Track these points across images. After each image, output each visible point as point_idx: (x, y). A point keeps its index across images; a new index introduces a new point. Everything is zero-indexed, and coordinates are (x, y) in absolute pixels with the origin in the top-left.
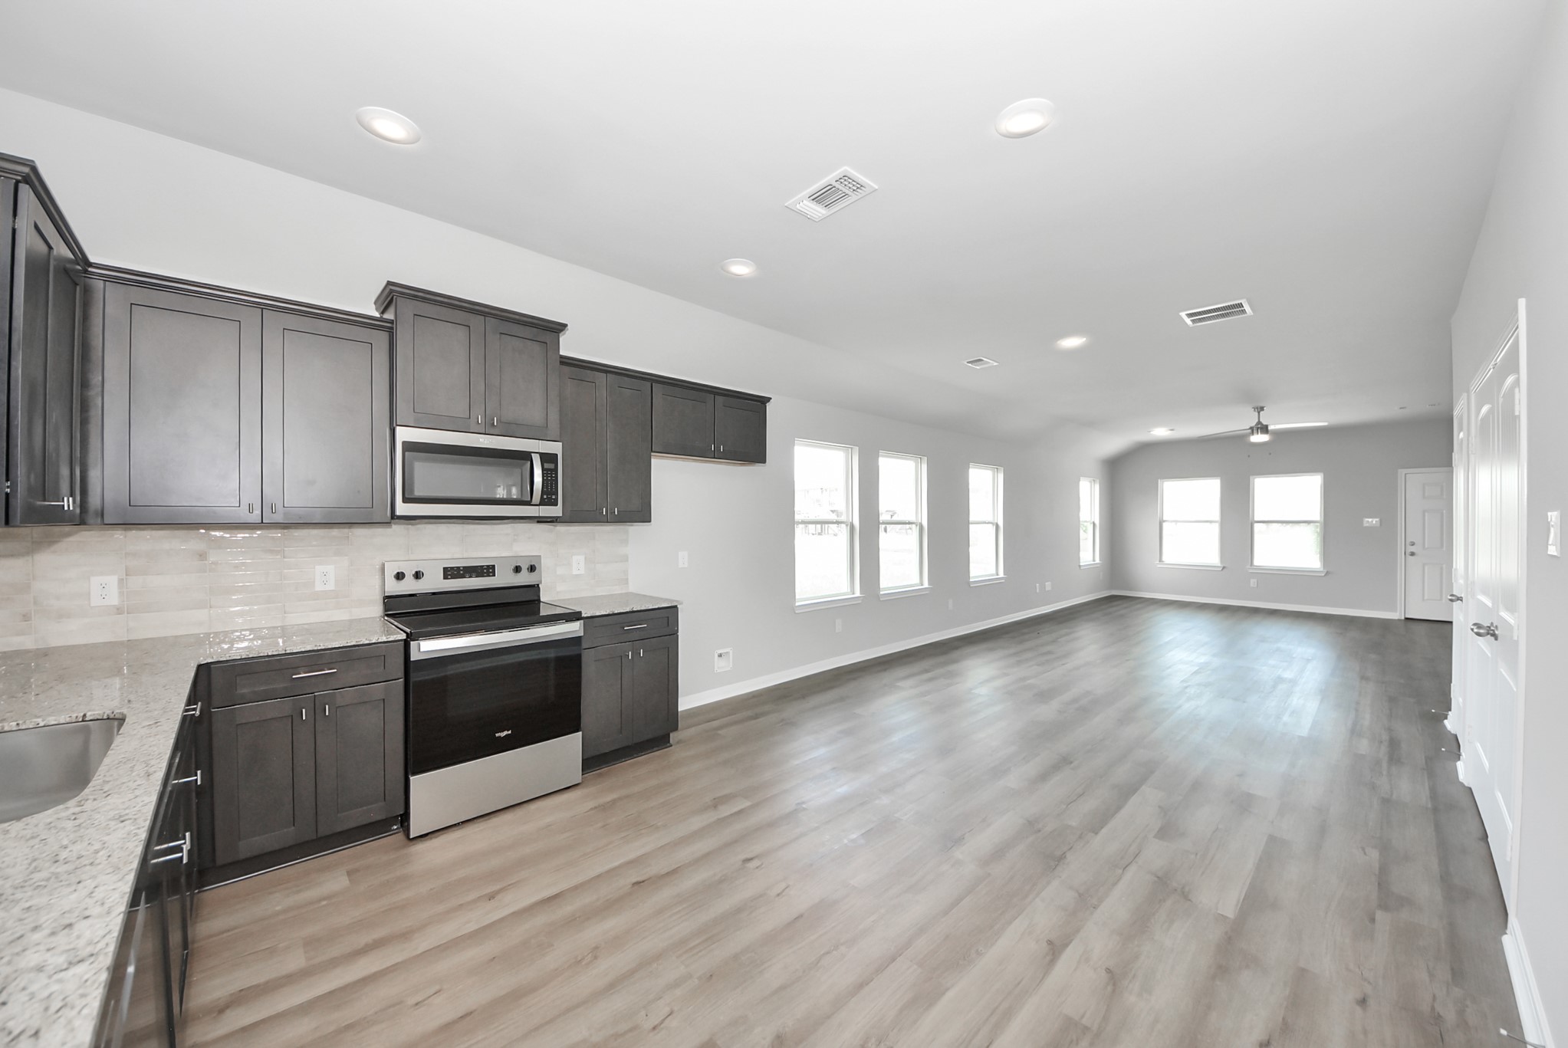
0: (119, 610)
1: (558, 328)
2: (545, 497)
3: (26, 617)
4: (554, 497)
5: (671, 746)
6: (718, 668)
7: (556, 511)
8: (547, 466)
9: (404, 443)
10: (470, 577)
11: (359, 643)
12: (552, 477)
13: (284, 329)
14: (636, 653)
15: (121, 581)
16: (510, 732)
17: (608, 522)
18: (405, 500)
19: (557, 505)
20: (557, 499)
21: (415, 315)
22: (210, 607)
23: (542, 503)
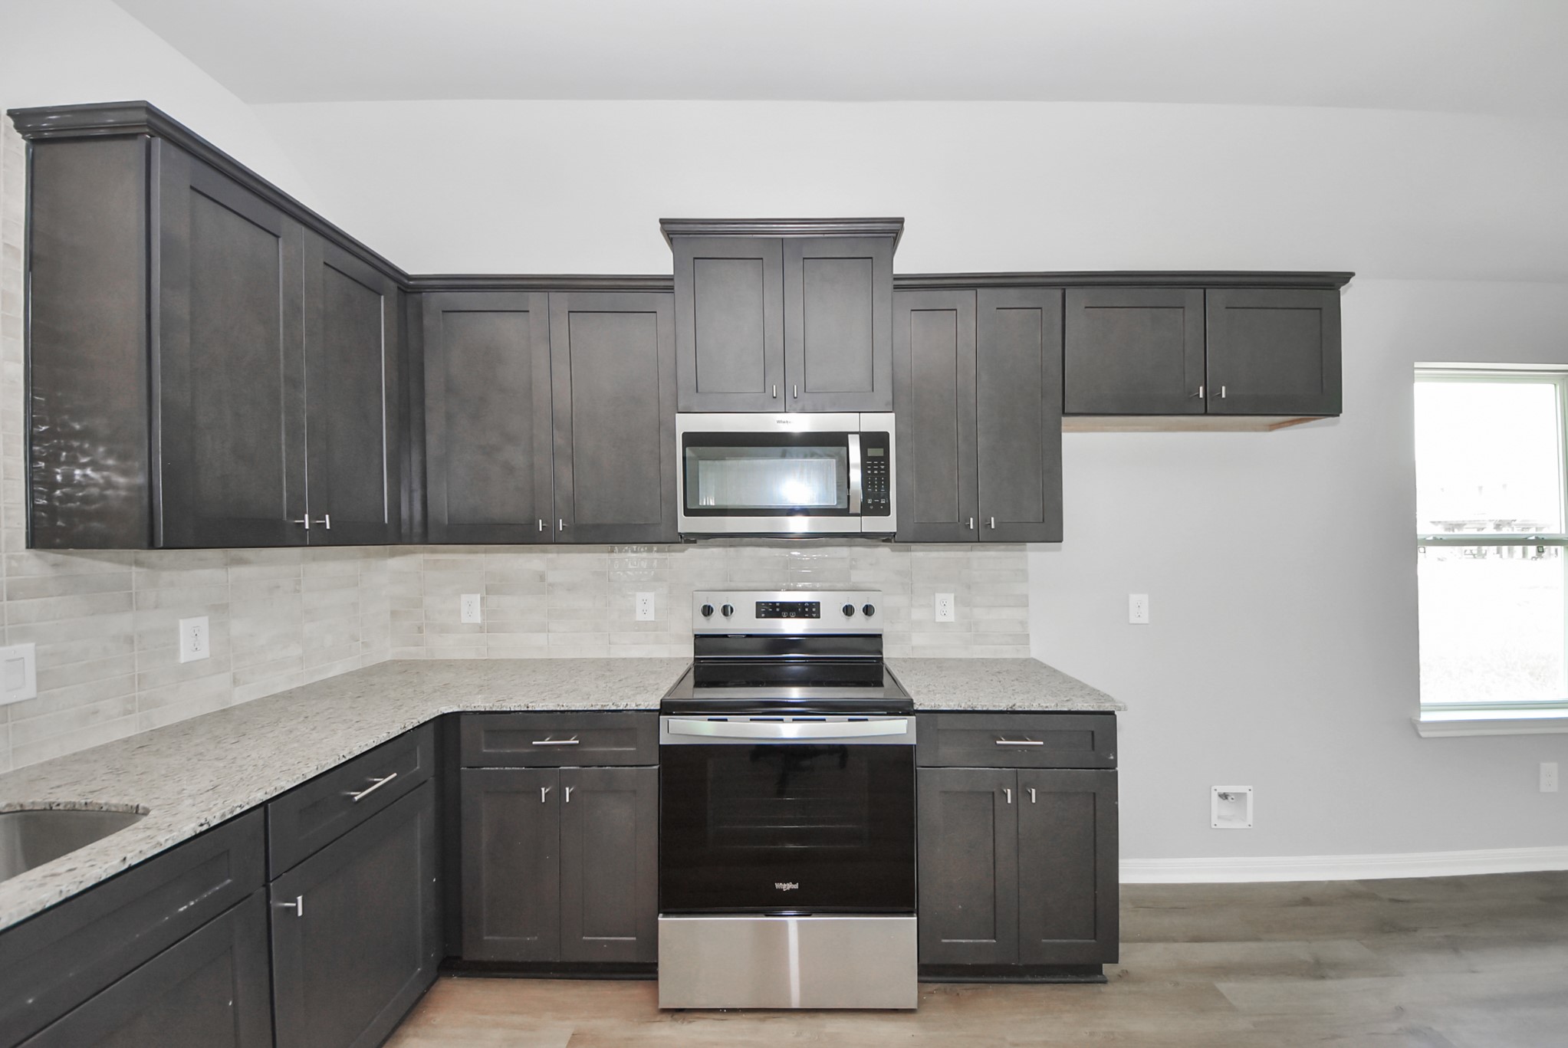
0: (480, 629)
1: (889, 231)
2: (870, 501)
3: (420, 630)
4: (883, 502)
5: (1105, 982)
6: (1219, 817)
7: (887, 524)
8: (871, 452)
9: (685, 435)
10: (788, 617)
11: (605, 708)
12: (879, 469)
13: (569, 312)
14: (1021, 792)
15: (482, 599)
16: (796, 886)
17: (979, 542)
18: (688, 512)
19: (888, 514)
20: (888, 504)
21: (695, 258)
22: (549, 632)
23: (866, 510)
